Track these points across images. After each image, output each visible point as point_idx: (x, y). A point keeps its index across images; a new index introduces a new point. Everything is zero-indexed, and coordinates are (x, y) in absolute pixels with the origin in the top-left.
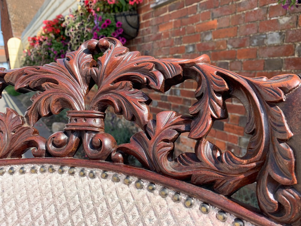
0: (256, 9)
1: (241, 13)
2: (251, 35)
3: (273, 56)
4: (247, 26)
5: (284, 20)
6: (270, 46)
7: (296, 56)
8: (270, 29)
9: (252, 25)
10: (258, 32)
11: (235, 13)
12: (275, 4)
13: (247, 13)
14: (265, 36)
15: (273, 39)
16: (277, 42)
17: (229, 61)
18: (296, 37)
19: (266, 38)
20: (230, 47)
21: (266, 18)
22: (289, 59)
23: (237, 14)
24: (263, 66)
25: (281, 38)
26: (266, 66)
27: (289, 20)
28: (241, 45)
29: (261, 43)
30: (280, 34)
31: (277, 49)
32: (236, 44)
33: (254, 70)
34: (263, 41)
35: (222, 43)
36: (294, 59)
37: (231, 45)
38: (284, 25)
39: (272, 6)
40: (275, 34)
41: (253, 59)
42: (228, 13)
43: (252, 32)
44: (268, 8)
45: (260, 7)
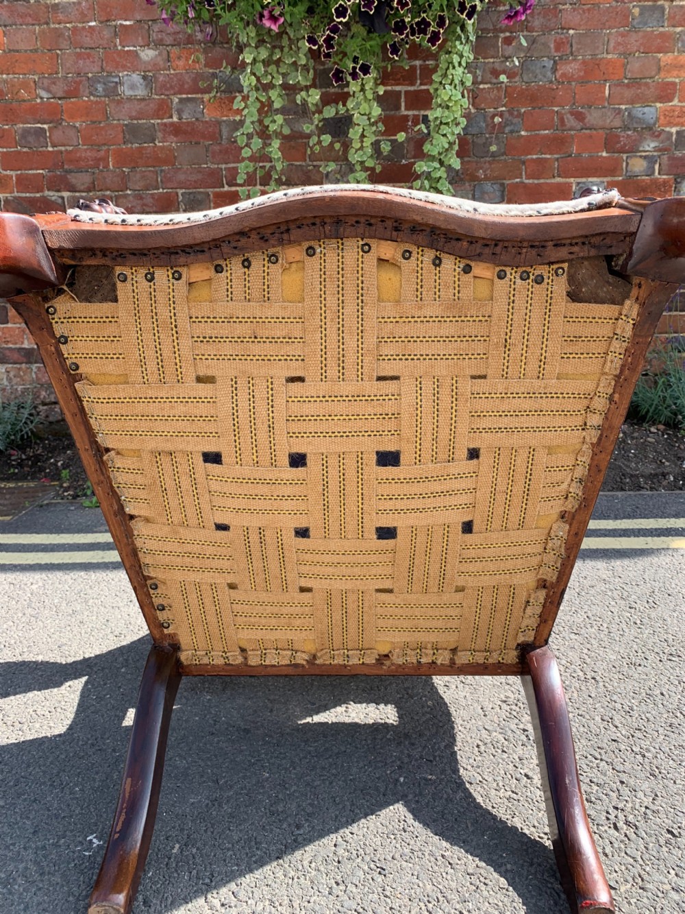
0: (93, 24)
1: (62, 26)
2: (90, 75)
3: (137, 119)
4: (79, 56)
5: (147, 54)
6: (130, 99)
7: (175, 119)
8: (124, 68)
9: (89, 56)
10: (103, 70)
11: (47, 24)
12: (128, 23)
13: (75, 29)
14: (117, 80)
15: (133, 87)
16: (141, 92)
17: (45, 126)
18: (172, 87)
19: (121, 83)
20: (44, 94)
21: (116, 46)
22: (165, 125)
23: (52, 26)
24: (121, 136)
25: (146, 86)
26: (127, 137)
27: (156, 56)
28: (71, 94)
29: (112, 92)
30: (144, 78)
31: (143, 104)
32: (59, 89)
33: (105, 144)
34: (116, 87)
35: (25, 85)
36: (172, 124)
37: (48, 91)
38: (149, 63)
39: (121, 25)
40: (136, 78)
41: (100, 122)
42: (30, 20)
43: (92, 70)
44: (115, 26)
45: (101, 22)
